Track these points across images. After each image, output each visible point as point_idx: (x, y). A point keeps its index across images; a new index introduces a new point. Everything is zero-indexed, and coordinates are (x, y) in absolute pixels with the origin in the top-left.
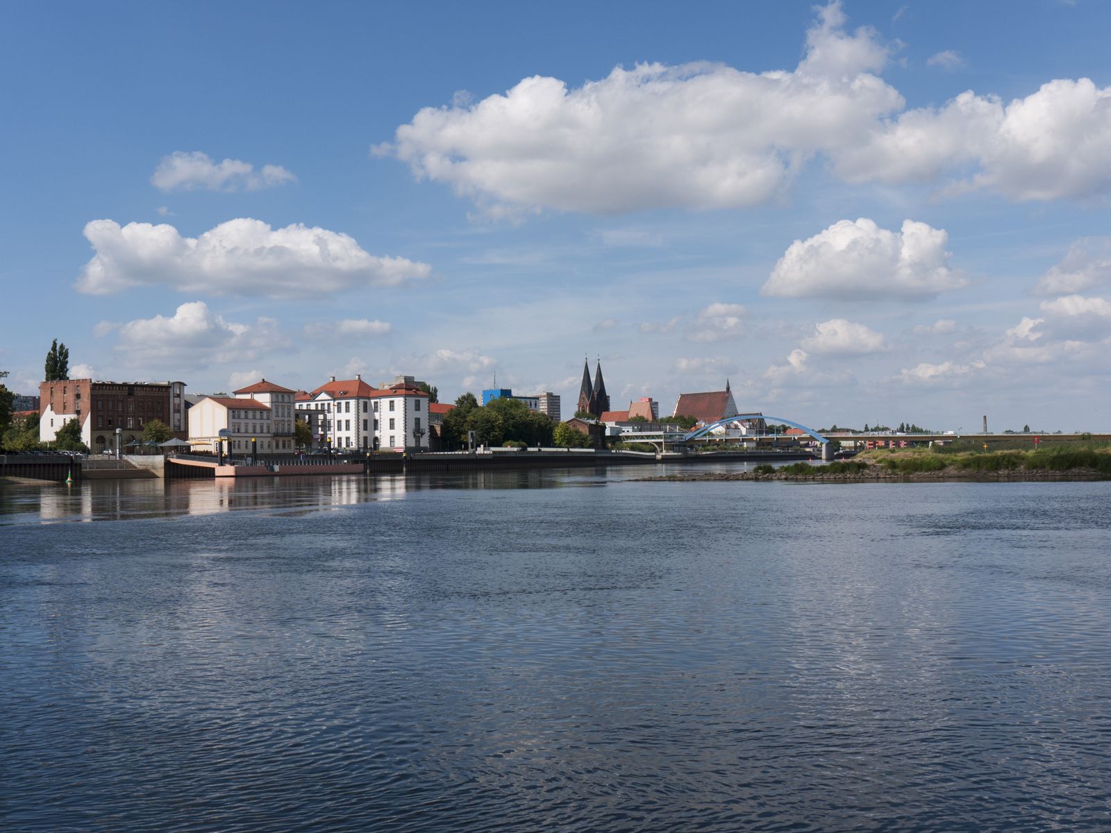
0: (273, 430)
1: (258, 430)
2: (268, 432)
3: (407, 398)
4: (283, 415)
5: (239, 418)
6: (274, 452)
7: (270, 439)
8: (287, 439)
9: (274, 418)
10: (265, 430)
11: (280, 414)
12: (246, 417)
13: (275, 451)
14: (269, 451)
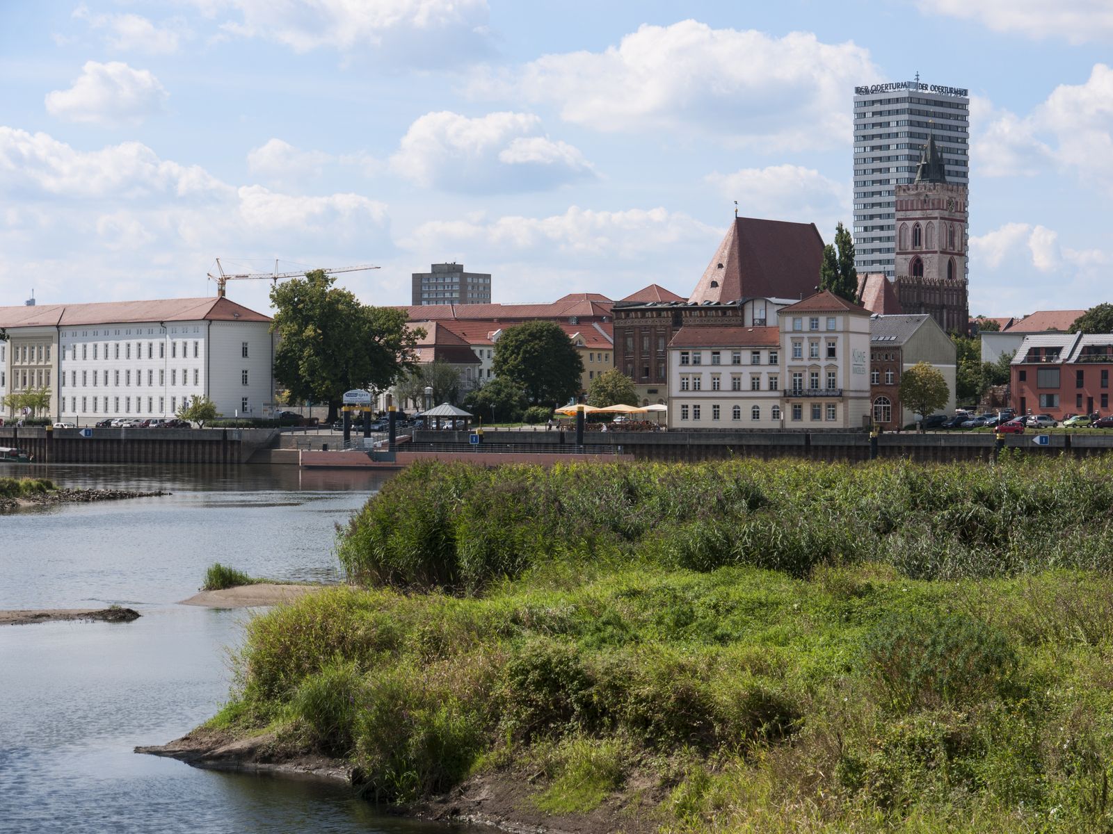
0: (785, 383)
1: (746, 383)
2: (773, 387)
4: (813, 355)
5: (697, 362)
6: (787, 426)
7: (777, 402)
8: (823, 402)
9: (789, 362)
10: (764, 384)
11: (806, 353)
12: (716, 362)
13: (791, 424)
14: (776, 425)
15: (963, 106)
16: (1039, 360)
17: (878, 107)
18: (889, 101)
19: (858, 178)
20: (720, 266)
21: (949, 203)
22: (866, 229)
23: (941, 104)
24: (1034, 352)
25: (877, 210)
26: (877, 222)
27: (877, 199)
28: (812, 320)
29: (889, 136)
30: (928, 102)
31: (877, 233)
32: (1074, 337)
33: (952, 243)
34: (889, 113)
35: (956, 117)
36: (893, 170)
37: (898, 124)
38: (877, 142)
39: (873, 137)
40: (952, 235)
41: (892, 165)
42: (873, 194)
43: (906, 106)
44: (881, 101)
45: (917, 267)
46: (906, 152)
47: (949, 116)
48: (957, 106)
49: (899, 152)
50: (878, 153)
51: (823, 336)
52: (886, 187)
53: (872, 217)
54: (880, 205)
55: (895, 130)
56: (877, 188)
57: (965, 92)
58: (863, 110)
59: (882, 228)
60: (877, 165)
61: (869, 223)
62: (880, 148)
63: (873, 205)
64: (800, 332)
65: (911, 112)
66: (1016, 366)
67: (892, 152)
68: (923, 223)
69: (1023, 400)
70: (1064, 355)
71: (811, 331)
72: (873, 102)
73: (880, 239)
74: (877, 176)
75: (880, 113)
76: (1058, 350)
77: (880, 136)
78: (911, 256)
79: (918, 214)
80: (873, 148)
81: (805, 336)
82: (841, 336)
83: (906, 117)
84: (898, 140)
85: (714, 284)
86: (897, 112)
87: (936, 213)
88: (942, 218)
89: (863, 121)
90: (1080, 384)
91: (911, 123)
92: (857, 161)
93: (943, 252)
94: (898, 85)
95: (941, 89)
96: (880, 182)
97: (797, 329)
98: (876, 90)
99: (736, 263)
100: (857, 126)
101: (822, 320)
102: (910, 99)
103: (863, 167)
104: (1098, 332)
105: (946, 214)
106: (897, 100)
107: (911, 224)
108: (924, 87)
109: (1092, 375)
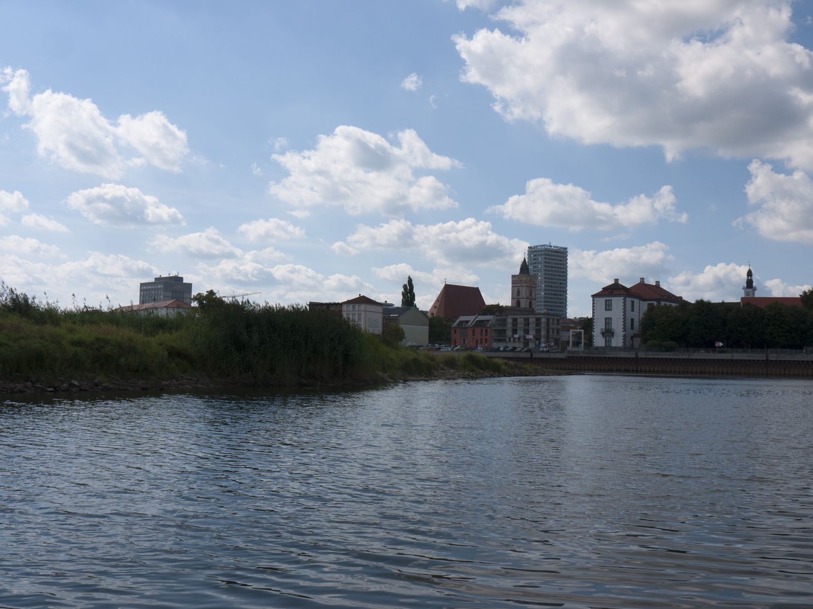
3: (595, 299)
4: (353, 320)
11: (351, 319)
15: (565, 253)
16: (462, 325)
18: (538, 251)
20: (438, 301)
21: (530, 281)
23: (557, 252)
24: (461, 322)
28: (353, 306)
29: (538, 263)
32: (475, 317)
33: (531, 295)
34: (539, 255)
35: (563, 257)
37: (541, 259)
38: (535, 265)
40: (531, 292)
45: (518, 303)
47: (560, 257)
48: (563, 253)
50: (535, 269)
51: (357, 312)
57: (566, 248)
64: (349, 311)
66: (453, 328)
68: (520, 288)
69: (455, 341)
70: (469, 323)
71: (352, 311)
72: (534, 252)
75: (536, 255)
76: (468, 322)
78: (516, 300)
79: (519, 285)
80: (533, 267)
81: (351, 312)
82: (362, 312)
83: (544, 256)
85: (435, 307)
87: (525, 285)
88: (527, 286)
89: (530, 258)
90: (474, 335)
91: (546, 259)
93: (527, 298)
94: (541, 246)
95: (558, 247)
97: (348, 310)
98: (535, 247)
99: (443, 300)
101: (357, 306)
102: (546, 251)
104: (483, 314)
105: (528, 285)
106: (541, 251)
107: (517, 288)
108: (551, 246)
109: (478, 331)
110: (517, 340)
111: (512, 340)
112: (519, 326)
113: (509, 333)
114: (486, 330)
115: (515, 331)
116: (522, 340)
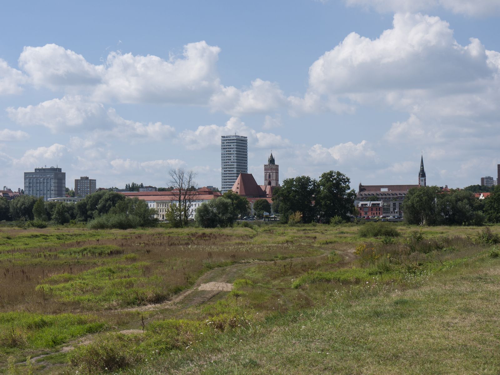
15: (246, 141)
17: (228, 141)
18: (231, 140)
19: (222, 158)
20: (239, 184)
21: (277, 169)
22: (225, 171)
23: (242, 140)
25: (228, 167)
26: (228, 169)
27: (228, 164)
29: (231, 148)
30: (240, 140)
31: (228, 172)
32: (369, 202)
34: (231, 143)
35: (244, 144)
36: (232, 157)
37: (233, 145)
38: (228, 150)
39: (226, 148)
41: (232, 156)
42: (227, 162)
43: (236, 141)
44: (229, 140)
46: (236, 152)
49: (233, 152)
50: (228, 152)
52: (230, 161)
53: (226, 168)
54: (229, 165)
55: (233, 147)
56: (228, 161)
57: (247, 137)
58: (224, 142)
59: (229, 171)
60: (228, 155)
61: (226, 170)
62: (229, 151)
63: (227, 165)
65: (237, 143)
66: (359, 207)
67: (232, 152)
68: (271, 173)
70: (368, 205)
72: (226, 140)
73: (229, 174)
74: (228, 158)
75: (229, 143)
77: (229, 148)
78: (268, 181)
79: (270, 171)
80: (226, 151)
83: (236, 144)
84: (233, 149)
85: (238, 188)
86: (233, 143)
87: (274, 171)
89: (224, 144)
90: (372, 210)
91: (237, 145)
92: (222, 154)
95: (242, 137)
96: (229, 160)
98: (227, 137)
99: (242, 183)
100: (222, 146)
102: (236, 140)
103: (224, 156)
106: (233, 140)
107: (268, 173)
108: (239, 136)
109: (374, 209)
110: (396, 212)
111: (393, 212)
112: (396, 206)
113: (392, 209)
114: (379, 209)
115: (394, 209)
116: (398, 212)
